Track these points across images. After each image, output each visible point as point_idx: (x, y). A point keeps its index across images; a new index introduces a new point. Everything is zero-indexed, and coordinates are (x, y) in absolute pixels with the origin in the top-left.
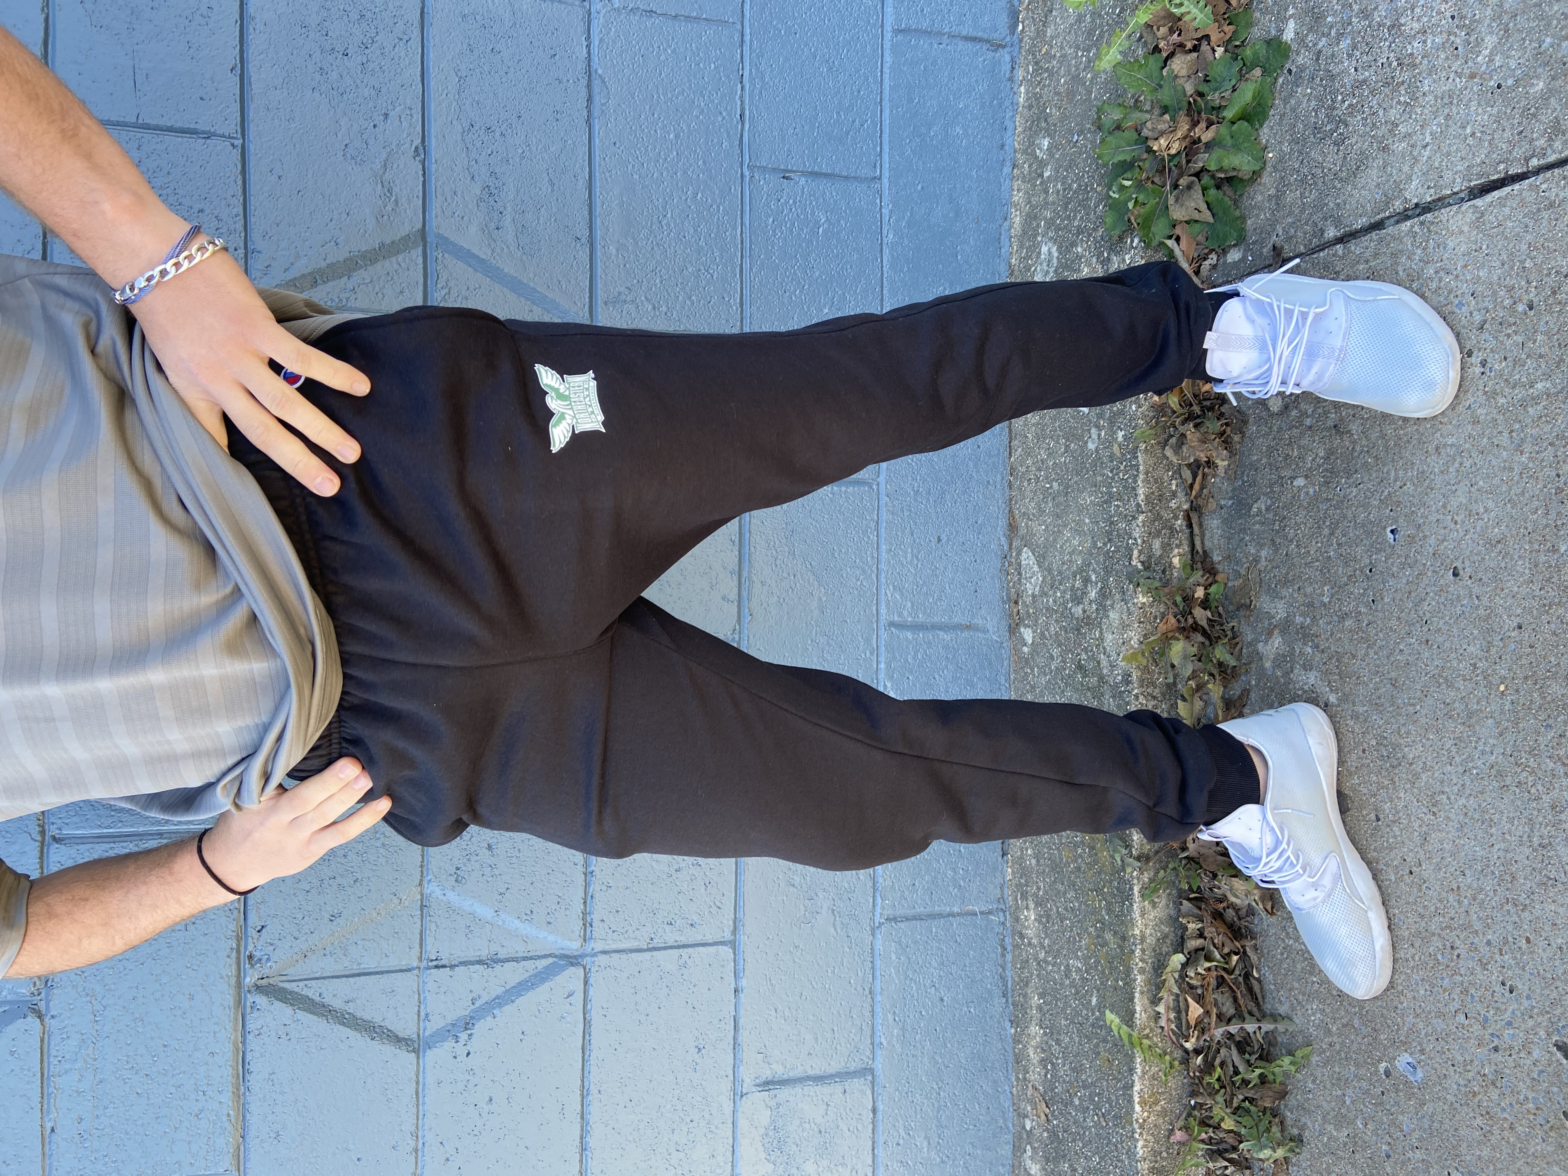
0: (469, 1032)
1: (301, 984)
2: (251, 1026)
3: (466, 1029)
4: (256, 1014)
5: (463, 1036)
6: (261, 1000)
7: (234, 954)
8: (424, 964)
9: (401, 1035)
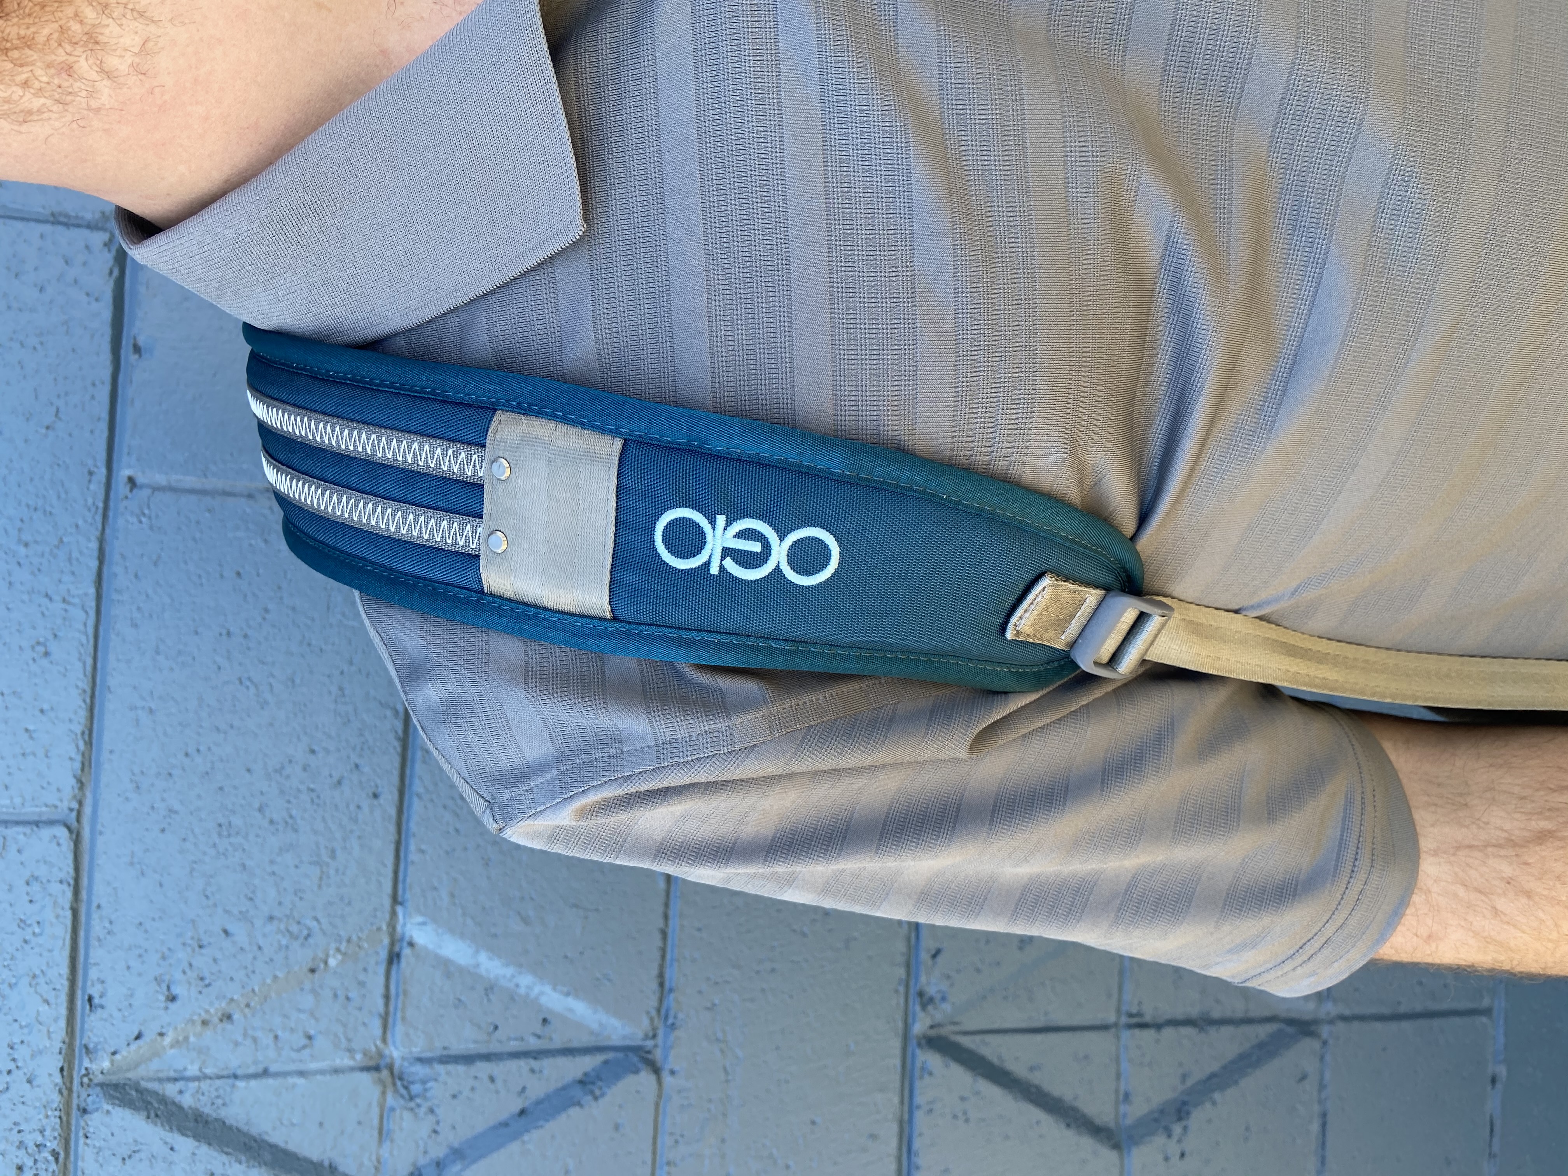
0: (1184, 1123)
1: (978, 1038)
2: (919, 1099)
3: (1180, 1119)
4: (927, 1079)
5: (1177, 1129)
6: (932, 1060)
7: (902, 989)
8: (1124, 1020)
9: (1098, 1121)
